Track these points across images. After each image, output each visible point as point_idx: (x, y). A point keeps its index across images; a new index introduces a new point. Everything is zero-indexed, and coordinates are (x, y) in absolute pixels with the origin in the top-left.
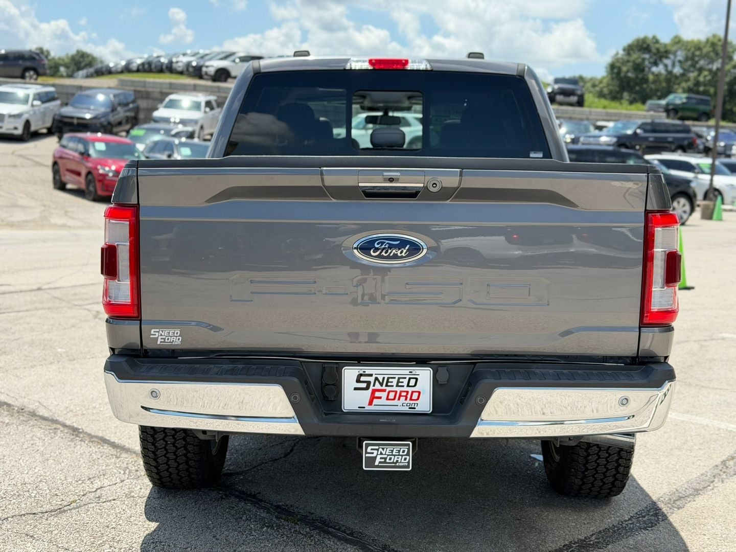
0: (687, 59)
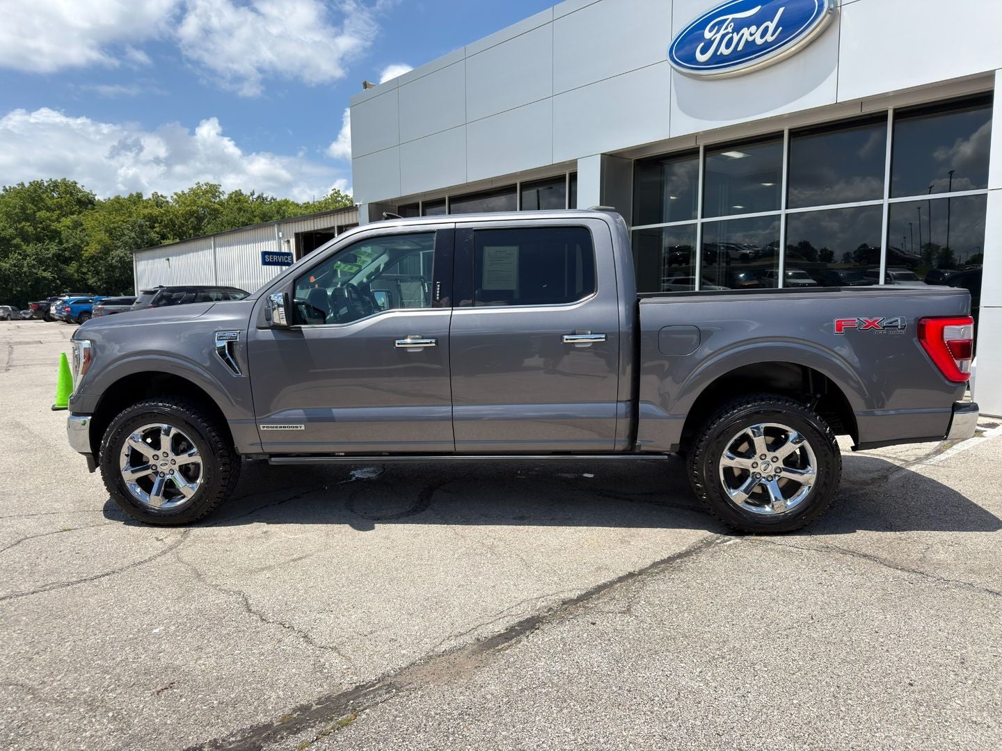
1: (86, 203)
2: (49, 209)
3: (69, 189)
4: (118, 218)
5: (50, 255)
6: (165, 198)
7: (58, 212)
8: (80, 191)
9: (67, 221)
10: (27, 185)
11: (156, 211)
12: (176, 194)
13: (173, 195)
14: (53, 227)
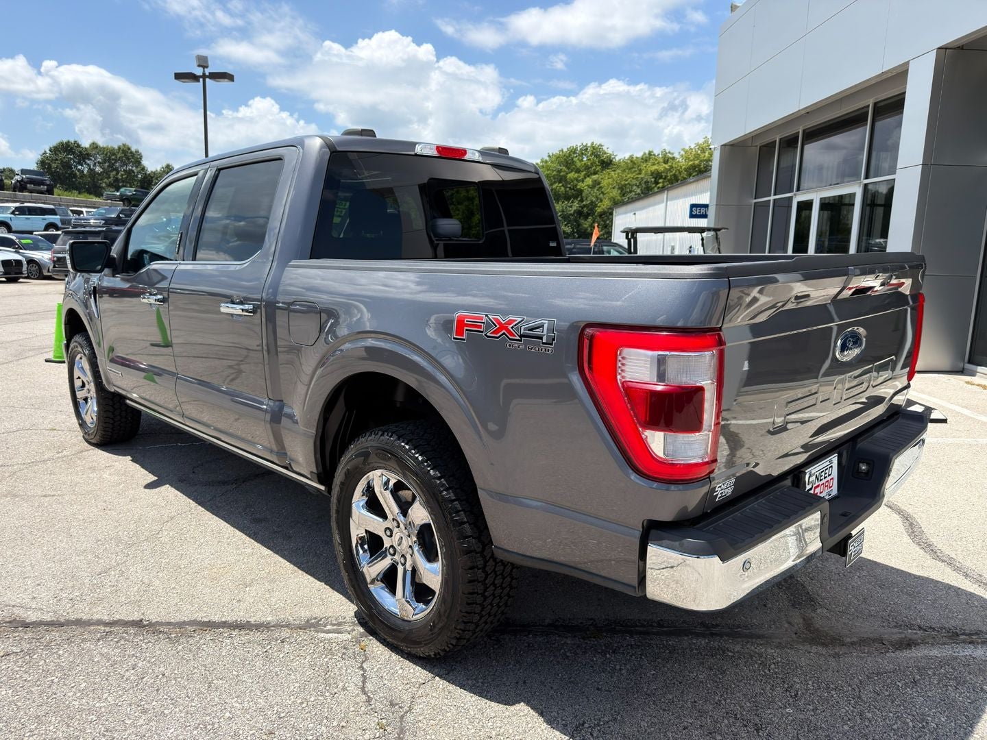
0: (105, 161)
1: (607, 163)
2: (578, 171)
3: (596, 151)
4: (629, 176)
5: (572, 212)
6: (673, 154)
7: (584, 173)
8: (605, 153)
9: (589, 181)
10: (565, 150)
11: (662, 168)
12: (683, 150)
13: (680, 151)
14: (578, 187)
